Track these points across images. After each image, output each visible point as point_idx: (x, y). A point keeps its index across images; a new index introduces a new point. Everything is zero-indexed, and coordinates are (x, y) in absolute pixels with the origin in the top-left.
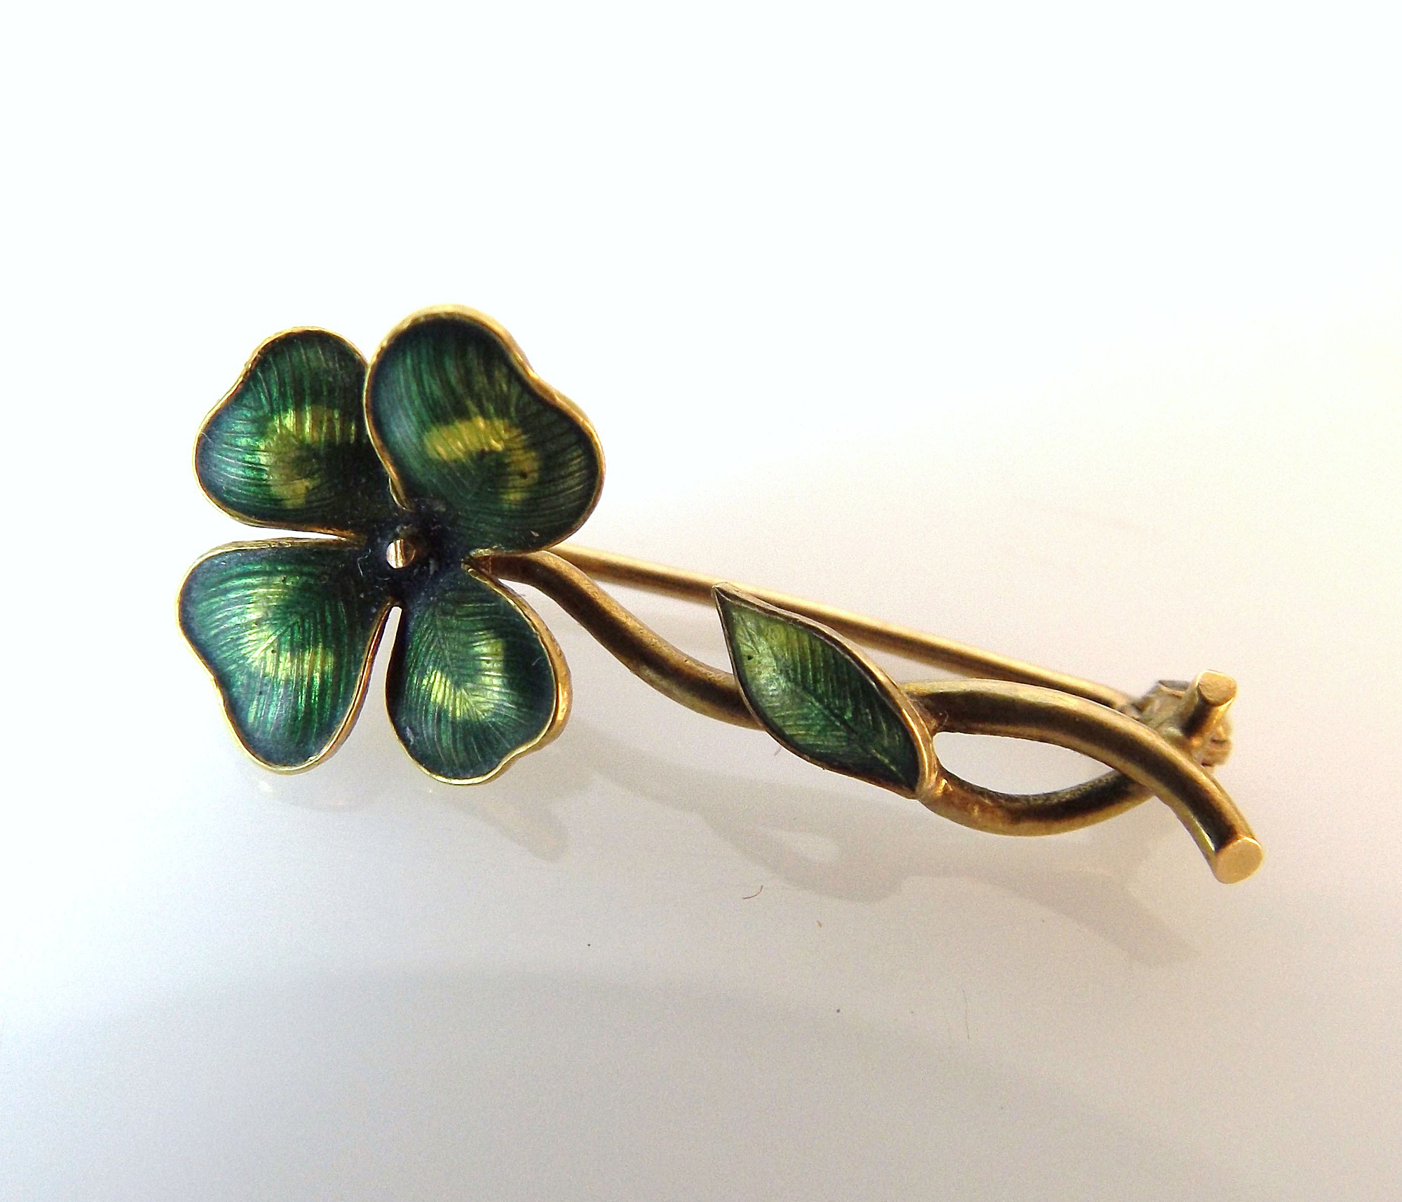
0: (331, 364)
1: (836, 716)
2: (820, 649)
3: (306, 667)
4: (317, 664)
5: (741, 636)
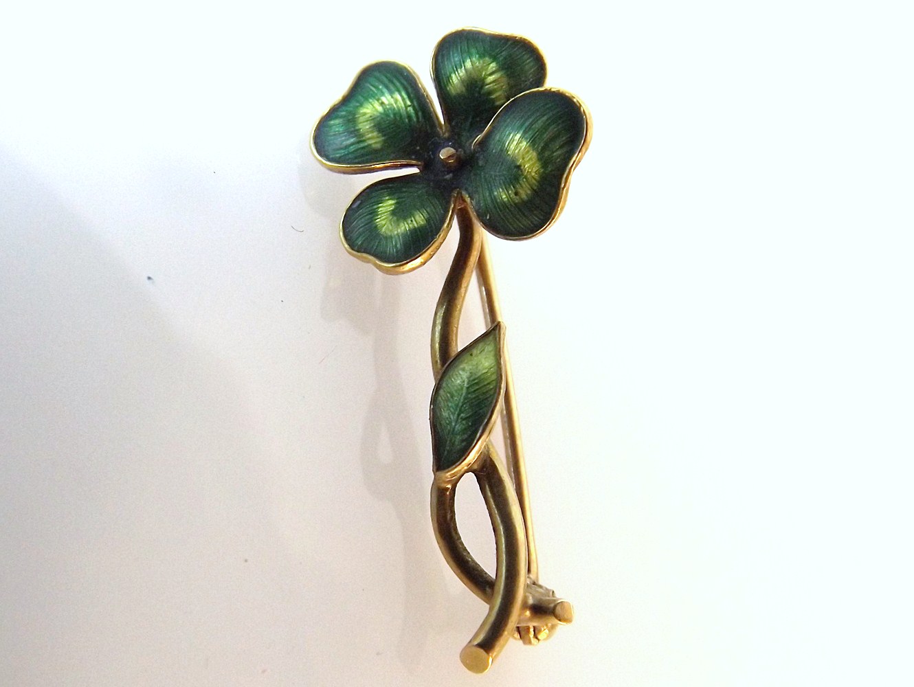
0: (531, 76)
1: (460, 410)
2: (492, 387)
3: (370, 135)
4: (374, 140)
5: (480, 345)
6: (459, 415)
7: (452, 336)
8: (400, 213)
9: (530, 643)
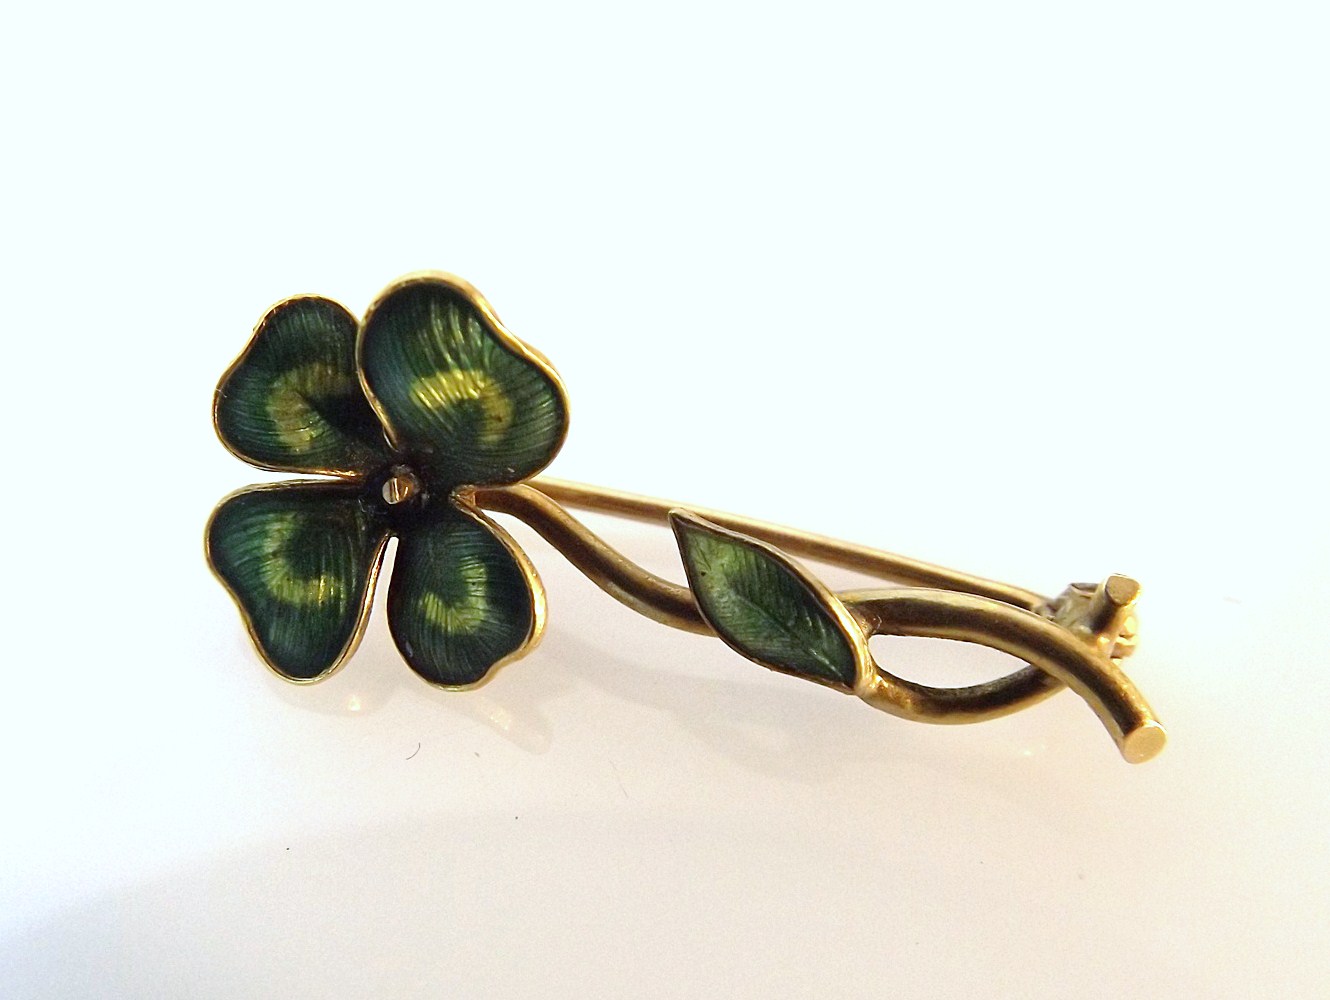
0: (328, 326)
1: (780, 624)
2: (765, 565)
5: (695, 555)
6: (787, 629)
7: (660, 587)
8: (453, 595)
9: (1131, 647)
